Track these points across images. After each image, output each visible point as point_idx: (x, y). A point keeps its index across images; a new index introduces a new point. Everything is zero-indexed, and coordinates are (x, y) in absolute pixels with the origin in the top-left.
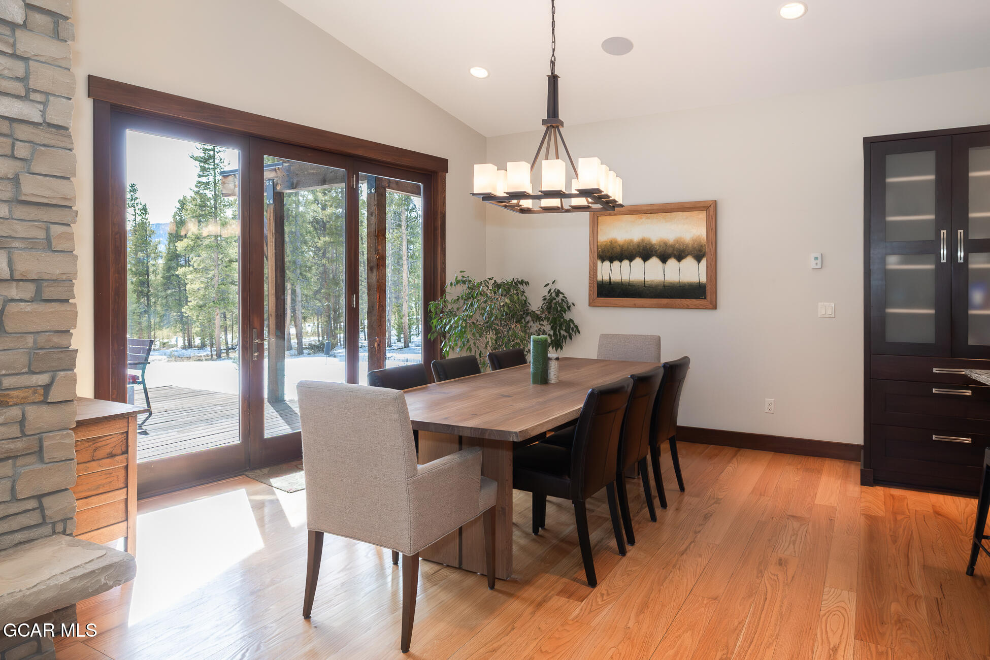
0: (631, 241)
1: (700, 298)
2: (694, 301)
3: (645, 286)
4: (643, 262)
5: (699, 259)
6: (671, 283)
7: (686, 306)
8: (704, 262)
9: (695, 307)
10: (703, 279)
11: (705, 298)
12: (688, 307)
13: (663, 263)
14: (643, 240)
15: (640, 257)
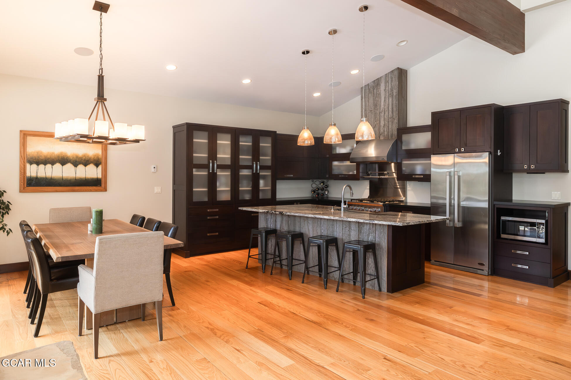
0: (53, 153)
1: (98, 186)
2: (94, 188)
3: (63, 180)
4: (61, 166)
5: (97, 165)
6: (80, 178)
7: (90, 190)
8: (100, 167)
9: (95, 191)
10: (100, 176)
11: (101, 186)
12: (91, 191)
13: (75, 167)
14: (61, 153)
15: (59, 163)
